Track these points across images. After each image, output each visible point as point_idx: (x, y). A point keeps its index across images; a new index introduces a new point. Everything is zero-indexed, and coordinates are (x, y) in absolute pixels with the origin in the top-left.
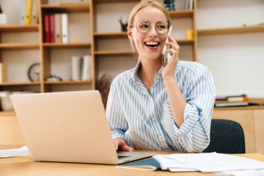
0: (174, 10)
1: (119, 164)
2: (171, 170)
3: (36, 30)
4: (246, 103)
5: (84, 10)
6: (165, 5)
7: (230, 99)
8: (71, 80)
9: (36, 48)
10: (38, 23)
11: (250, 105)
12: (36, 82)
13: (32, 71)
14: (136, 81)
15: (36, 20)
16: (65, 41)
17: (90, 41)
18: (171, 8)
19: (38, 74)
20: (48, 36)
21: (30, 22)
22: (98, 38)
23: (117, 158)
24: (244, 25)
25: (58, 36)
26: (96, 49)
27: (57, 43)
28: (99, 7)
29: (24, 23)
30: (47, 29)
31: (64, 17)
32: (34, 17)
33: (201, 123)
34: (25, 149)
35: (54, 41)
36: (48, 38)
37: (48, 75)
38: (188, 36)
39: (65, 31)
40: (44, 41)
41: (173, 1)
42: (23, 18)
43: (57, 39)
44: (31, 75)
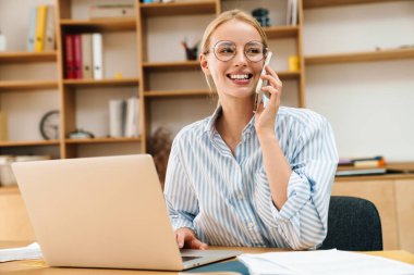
0: (267, 25)
3: (52, 59)
4: (383, 170)
5: (128, 28)
7: (358, 164)
8: (109, 136)
9: (54, 87)
10: (55, 48)
11: (389, 172)
12: (53, 141)
13: (46, 123)
14: (214, 136)
15: (52, 44)
16: (98, 76)
17: (138, 75)
18: (264, 22)
19: (56, 128)
20: (71, 68)
21: (43, 47)
22: (149, 71)
23: (181, 260)
24: (378, 49)
25: (87, 68)
26: (147, 88)
27: (86, 78)
28: (150, 21)
29: (34, 48)
30: (70, 58)
31: (97, 38)
32: (50, 40)
33: (313, 203)
34: (35, 246)
35: (81, 77)
36: (70, 72)
37: (71, 130)
38: (290, 66)
39: (98, 61)
40: (66, 76)
41: (267, 12)
42: (32, 41)
43: (85, 73)
44: (46, 129)
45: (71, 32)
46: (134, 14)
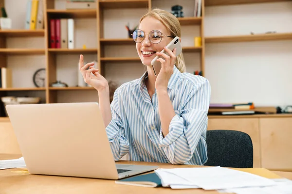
0: (181, 16)
1: (119, 180)
2: (172, 187)
3: (41, 34)
4: (253, 112)
5: (92, 16)
6: (173, 12)
7: (237, 107)
8: (77, 86)
9: (42, 53)
10: (44, 28)
11: (257, 113)
12: (41, 88)
13: (37, 76)
15: (41, 25)
16: (71, 47)
17: (97, 46)
18: (179, 15)
19: (43, 80)
20: (54, 41)
21: (35, 27)
22: (104, 44)
23: (117, 172)
24: (252, 34)
25: (64, 41)
26: (102, 55)
27: (63, 48)
28: (106, 12)
29: (30, 28)
30: (53, 34)
31: (71, 22)
32: (40, 22)
33: (185, 135)
35: (60, 47)
36: (53, 44)
37: (53, 81)
38: (195, 43)
39: (71, 37)
40: (50, 46)
41: (181, 8)
42: (28, 23)
43: (63, 44)
44: (36, 80)
45: (54, 17)
46: (95, 7)
